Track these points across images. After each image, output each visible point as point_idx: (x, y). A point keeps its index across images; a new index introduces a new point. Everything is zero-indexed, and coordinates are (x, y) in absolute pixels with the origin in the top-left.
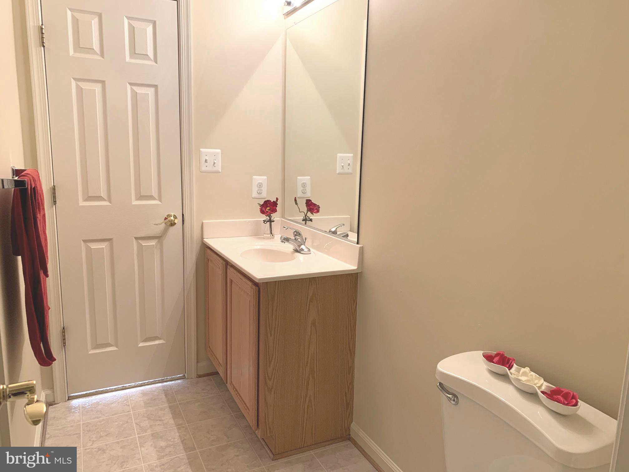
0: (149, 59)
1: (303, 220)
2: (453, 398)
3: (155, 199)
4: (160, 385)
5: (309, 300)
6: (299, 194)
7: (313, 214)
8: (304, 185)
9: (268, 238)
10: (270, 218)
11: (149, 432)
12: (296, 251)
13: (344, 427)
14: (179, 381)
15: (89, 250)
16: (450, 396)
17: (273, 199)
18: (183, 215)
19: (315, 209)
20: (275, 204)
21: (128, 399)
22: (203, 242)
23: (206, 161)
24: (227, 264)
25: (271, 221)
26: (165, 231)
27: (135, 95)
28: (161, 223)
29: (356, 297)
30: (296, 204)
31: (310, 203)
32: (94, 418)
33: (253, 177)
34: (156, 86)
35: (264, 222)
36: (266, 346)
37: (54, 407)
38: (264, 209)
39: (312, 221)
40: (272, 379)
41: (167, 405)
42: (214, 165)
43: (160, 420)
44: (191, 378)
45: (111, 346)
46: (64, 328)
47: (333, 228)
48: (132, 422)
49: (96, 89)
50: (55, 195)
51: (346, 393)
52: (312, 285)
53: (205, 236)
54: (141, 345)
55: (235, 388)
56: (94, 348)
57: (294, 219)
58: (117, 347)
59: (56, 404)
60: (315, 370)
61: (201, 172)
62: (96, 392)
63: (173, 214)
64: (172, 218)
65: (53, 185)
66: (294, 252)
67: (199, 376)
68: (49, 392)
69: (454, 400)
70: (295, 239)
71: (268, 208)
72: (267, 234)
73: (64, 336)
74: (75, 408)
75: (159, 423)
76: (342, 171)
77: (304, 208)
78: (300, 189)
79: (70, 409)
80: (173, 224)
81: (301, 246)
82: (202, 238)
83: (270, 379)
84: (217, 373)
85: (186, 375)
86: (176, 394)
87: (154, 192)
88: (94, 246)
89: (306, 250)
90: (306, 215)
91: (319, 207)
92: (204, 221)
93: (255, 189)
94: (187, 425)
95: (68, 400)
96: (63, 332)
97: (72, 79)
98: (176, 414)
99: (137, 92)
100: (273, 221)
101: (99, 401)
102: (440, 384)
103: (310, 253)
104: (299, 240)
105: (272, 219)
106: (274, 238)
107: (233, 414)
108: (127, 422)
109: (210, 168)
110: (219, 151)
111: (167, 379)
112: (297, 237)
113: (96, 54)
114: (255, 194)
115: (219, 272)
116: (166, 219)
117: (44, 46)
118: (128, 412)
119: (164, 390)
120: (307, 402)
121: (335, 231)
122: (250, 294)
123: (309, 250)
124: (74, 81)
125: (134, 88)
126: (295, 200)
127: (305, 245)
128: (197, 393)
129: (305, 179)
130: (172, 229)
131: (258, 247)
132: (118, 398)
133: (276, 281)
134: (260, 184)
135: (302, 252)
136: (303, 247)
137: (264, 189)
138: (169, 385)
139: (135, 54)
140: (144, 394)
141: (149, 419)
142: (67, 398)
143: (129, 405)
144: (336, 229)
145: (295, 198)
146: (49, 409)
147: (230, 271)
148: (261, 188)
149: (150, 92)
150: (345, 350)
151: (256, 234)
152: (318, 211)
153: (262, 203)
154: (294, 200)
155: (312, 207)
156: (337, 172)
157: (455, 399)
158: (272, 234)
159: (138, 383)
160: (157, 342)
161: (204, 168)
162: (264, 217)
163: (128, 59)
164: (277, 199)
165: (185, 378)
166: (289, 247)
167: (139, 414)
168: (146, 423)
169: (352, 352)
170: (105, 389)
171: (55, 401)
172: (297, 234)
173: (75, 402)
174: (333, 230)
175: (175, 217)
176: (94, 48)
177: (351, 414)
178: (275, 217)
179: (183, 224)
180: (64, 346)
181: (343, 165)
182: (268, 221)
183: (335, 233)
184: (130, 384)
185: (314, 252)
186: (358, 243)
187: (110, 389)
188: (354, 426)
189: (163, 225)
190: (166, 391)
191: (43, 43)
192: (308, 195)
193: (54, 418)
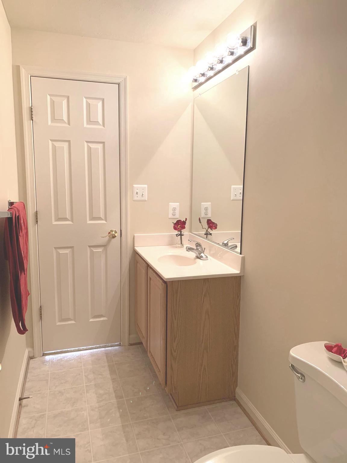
0: (99, 124)
1: (205, 234)
2: (301, 377)
3: (102, 220)
4: (103, 349)
5: (203, 294)
6: (203, 215)
7: (212, 230)
8: (206, 209)
9: (179, 247)
10: (181, 232)
11: (93, 383)
12: (197, 257)
13: (230, 390)
14: (117, 347)
15: (58, 254)
16: (299, 375)
17: (183, 219)
18: (121, 230)
19: (214, 226)
20: (184, 223)
21: (81, 358)
22: (134, 250)
23: (137, 193)
24: (148, 266)
25: (181, 235)
26: (109, 241)
27: (89, 149)
28: (106, 236)
29: (240, 294)
30: (200, 222)
31: (210, 222)
32: (58, 370)
33: (170, 203)
34: (103, 143)
35: (176, 236)
36: (172, 327)
37: (34, 360)
38: (176, 226)
39: (211, 235)
40: (177, 351)
41: (106, 364)
42: (142, 196)
43: (101, 375)
44: (125, 346)
45: (71, 320)
46: (41, 307)
47: (226, 241)
48: (82, 375)
49: (65, 146)
50: (37, 217)
51: (232, 365)
52: (205, 283)
53: (135, 245)
54: (91, 320)
55: (152, 356)
56: (60, 321)
57: (199, 233)
58: (75, 322)
59: (35, 358)
60: (209, 347)
61: (133, 201)
62: (61, 351)
63: (114, 230)
64: (114, 233)
65: (36, 210)
66: (196, 258)
67: (131, 345)
68: (30, 349)
69: (302, 379)
70: (197, 249)
71: (179, 226)
72: (179, 244)
73: (41, 312)
74: (47, 362)
75: (101, 376)
76: (235, 198)
77: (206, 226)
78: (203, 212)
79: (44, 362)
80: (114, 237)
81: (201, 254)
82: (134, 246)
83: (175, 352)
84: (141, 343)
85: (122, 343)
86: (113, 357)
87: (102, 215)
88: (61, 251)
89: (204, 257)
90: (207, 231)
91: (217, 225)
92: (135, 235)
93: (171, 212)
94: (119, 379)
95: (43, 356)
96: (40, 309)
97: (50, 141)
98: (112, 371)
99: (91, 147)
100: (183, 235)
101: (62, 358)
102: (292, 365)
103: (207, 259)
104: (200, 250)
105: (182, 233)
106: (183, 247)
107: (151, 374)
108: (79, 374)
109: (139, 198)
110: (146, 186)
111: (108, 345)
112: (198, 247)
113: (65, 123)
114: (170, 216)
115: (144, 271)
116: (109, 233)
117: (32, 120)
118: (80, 367)
119: (106, 353)
120: (202, 369)
121: (226, 243)
122: (161, 288)
123: (207, 257)
124: (51, 142)
125: (89, 144)
126: (200, 220)
127: (204, 253)
128: (128, 357)
129: (208, 204)
130: (113, 240)
131: (171, 254)
132: (74, 357)
133: (179, 280)
134: (174, 209)
135: (201, 258)
136: (202, 254)
137: (177, 212)
138: (109, 350)
139: (90, 121)
140: (92, 355)
141: (94, 373)
142: (42, 355)
143: (81, 363)
144: (228, 242)
145: (200, 218)
146: (31, 361)
147: (150, 271)
148: (175, 211)
149: (100, 146)
150: (231, 333)
151: (171, 244)
152: (216, 228)
153: (175, 222)
154: (198, 220)
155: (211, 225)
156: (231, 199)
157: (303, 377)
158: (182, 244)
159: (88, 347)
160: (102, 319)
161: (136, 198)
162: (176, 232)
163: (85, 125)
164: (186, 219)
165: (121, 345)
166: (192, 255)
167: (87, 369)
168: (91, 376)
169: (237, 335)
170: (66, 350)
171: (34, 356)
172: (198, 245)
173: (47, 358)
174: (226, 242)
175: (116, 232)
176: (64, 119)
177: (236, 381)
178: (185, 232)
179: (121, 236)
180: (41, 319)
181: (236, 193)
182: (179, 235)
183: (226, 245)
184: (83, 348)
185: (210, 259)
186: (241, 254)
187: (70, 350)
188: (238, 390)
189: (108, 237)
190: (107, 354)
191: (32, 118)
192: (209, 216)
193: (33, 367)
